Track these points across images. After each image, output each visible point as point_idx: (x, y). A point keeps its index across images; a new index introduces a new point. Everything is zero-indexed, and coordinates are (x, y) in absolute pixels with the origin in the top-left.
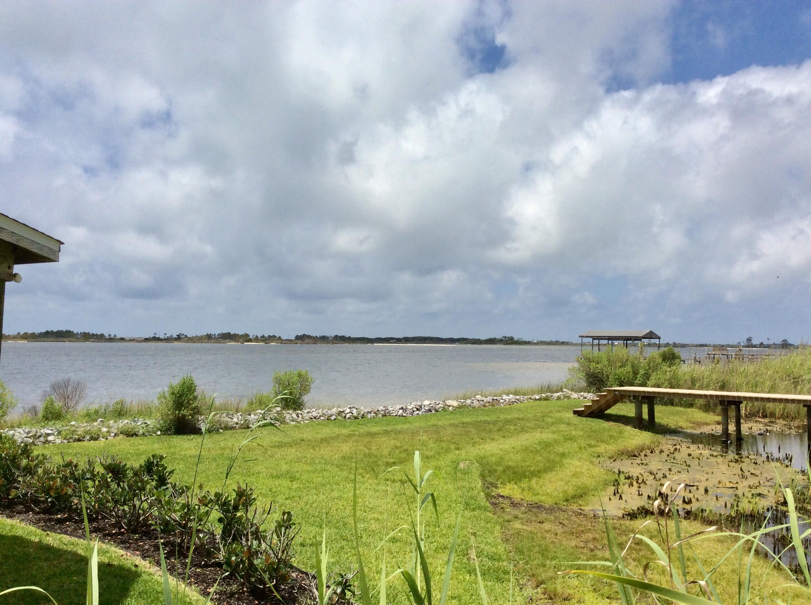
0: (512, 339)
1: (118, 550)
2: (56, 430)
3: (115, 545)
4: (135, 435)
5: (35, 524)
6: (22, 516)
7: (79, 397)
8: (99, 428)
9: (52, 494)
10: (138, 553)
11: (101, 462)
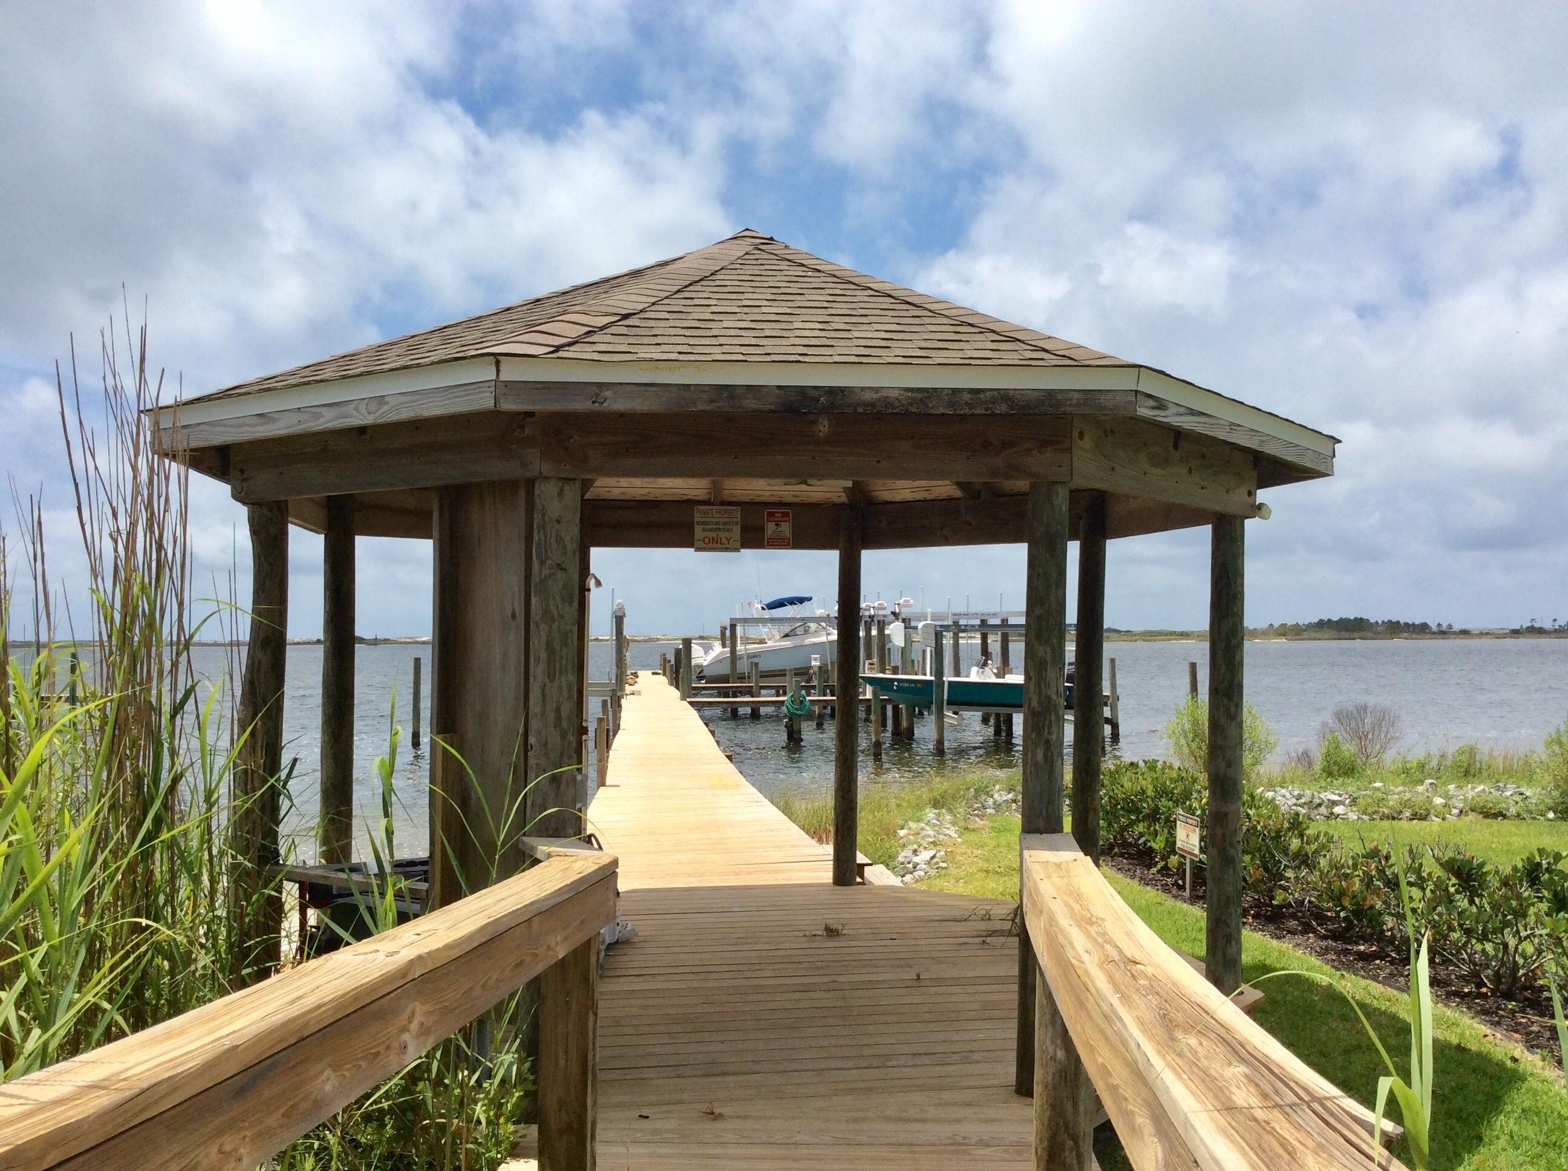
1: (1475, 1025)
2: (1347, 796)
3: (1470, 1015)
4: (1501, 815)
5: (1319, 954)
6: (1299, 939)
7: (1386, 736)
8: (1428, 797)
9: (1346, 903)
10: (1516, 1036)
11: (1434, 855)
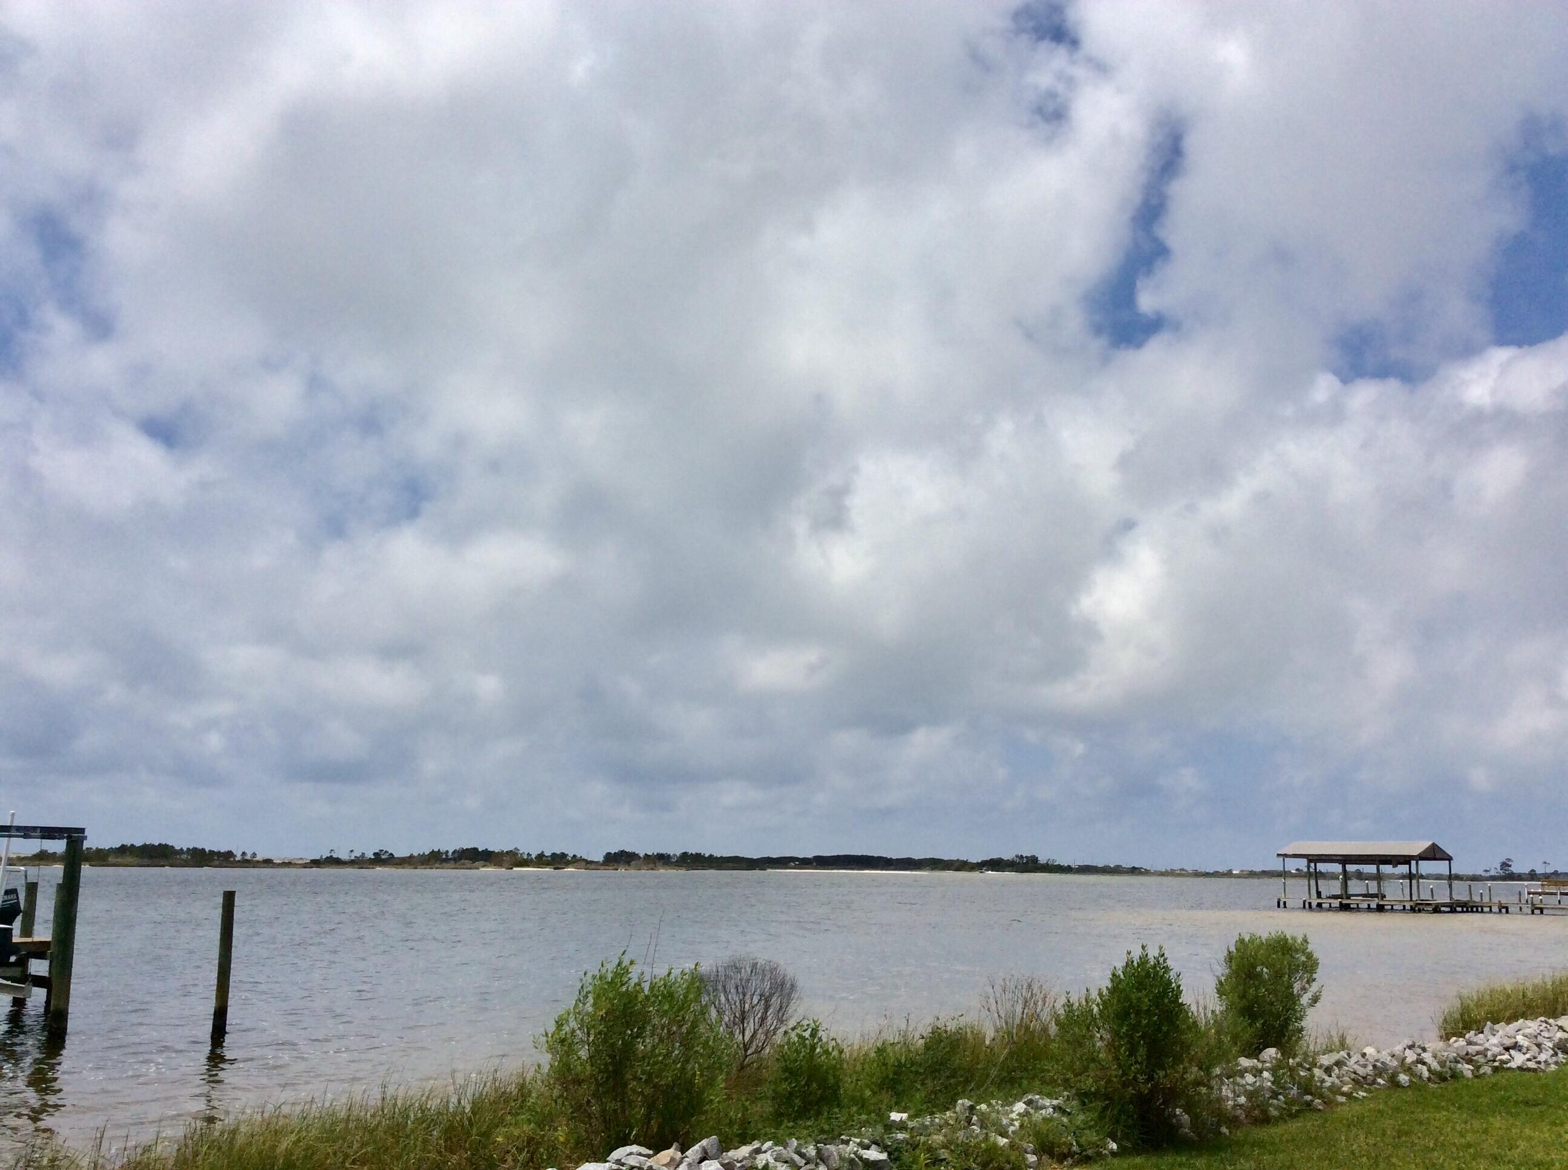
0: (1034, 860)
